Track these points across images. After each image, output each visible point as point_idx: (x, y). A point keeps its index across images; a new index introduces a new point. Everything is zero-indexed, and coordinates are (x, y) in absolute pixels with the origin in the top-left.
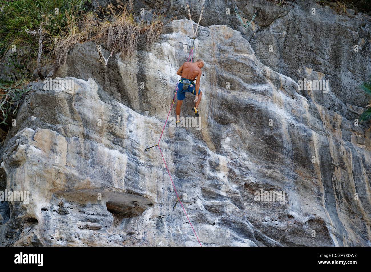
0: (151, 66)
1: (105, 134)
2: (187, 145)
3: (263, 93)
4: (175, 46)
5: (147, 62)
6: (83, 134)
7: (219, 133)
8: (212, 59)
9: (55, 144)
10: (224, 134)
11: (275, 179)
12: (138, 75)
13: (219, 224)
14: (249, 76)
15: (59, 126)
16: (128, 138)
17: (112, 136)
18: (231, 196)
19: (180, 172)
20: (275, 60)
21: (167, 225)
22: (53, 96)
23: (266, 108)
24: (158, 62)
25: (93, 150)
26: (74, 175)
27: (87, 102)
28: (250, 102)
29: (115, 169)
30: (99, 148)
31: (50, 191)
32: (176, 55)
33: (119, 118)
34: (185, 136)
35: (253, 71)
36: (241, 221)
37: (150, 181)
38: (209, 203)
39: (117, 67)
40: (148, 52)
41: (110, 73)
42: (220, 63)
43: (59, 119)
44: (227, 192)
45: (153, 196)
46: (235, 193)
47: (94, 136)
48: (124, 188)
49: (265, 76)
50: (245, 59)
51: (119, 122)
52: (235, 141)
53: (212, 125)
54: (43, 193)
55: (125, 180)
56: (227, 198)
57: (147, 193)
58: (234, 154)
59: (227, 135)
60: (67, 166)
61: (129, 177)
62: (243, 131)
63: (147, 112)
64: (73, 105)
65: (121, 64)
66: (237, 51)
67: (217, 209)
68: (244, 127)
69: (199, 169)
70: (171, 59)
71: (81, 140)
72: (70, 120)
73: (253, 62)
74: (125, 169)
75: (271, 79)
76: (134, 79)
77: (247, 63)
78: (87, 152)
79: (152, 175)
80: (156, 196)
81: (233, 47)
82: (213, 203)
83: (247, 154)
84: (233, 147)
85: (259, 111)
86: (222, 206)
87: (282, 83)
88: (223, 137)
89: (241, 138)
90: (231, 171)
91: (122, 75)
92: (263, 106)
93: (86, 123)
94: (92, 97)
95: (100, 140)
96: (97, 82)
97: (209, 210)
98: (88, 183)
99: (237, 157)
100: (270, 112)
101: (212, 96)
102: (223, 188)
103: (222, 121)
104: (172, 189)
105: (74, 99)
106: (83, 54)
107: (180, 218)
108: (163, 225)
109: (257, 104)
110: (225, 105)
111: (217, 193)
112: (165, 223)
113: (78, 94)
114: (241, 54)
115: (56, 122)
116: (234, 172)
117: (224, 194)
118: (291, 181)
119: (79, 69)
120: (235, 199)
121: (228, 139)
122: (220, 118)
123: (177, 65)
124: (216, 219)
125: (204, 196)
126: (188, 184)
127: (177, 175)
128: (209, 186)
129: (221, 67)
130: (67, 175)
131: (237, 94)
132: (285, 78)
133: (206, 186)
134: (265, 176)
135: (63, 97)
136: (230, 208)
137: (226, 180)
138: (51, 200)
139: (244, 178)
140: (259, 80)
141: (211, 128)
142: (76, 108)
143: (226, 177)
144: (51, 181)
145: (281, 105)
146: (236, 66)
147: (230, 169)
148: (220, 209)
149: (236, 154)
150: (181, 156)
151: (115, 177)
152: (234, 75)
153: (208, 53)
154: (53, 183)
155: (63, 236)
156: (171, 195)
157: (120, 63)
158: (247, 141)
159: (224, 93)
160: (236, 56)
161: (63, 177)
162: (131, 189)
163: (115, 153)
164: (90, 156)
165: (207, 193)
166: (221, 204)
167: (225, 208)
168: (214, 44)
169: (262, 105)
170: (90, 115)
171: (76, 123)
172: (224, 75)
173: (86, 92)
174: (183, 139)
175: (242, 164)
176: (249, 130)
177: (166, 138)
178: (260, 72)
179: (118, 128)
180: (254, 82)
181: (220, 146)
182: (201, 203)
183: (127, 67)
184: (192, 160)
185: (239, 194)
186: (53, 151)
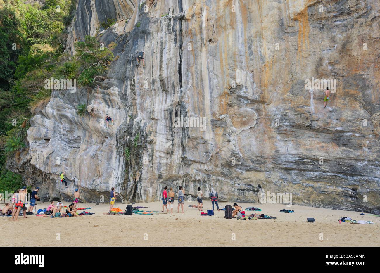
1: (42, 126)
3: (65, 111)
4: (50, 104)
5: (46, 109)
6: (38, 126)
8: (56, 106)
10: (61, 121)
11: (73, 128)
14: (62, 108)
15: (35, 126)
16: (46, 126)
18: (64, 134)
20: (68, 102)
21: (53, 142)
22: (33, 121)
24: (48, 109)
27: (38, 120)
28: (63, 114)
30: (41, 129)
31: (33, 139)
32: (51, 107)
33: (44, 121)
36: (64, 139)
37: (50, 134)
40: (46, 107)
41: (42, 113)
43: (35, 124)
45: (50, 137)
47: (40, 126)
48: (44, 136)
52: (64, 122)
57: (49, 136)
61: (46, 134)
62: (65, 120)
64: (36, 121)
66: (59, 103)
67: (61, 137)
69: (58, 129)
71: (38, 128)
74: (45, 132)
75: (67, 107)
76: (45, 114)
77: (62, 105)
78: (38, 130)
79: (50, 132)
83: (67, 124)
87: (69, 108)
93: (39, 124)
96: (40, 115)
99: (65, 125)
100: (67, 115)
101: (57, 114)
102: (62, 133)
103: (61, 119)
107: (55, 140)
110: (60, 115)
118: (76, 128)
119: (38, 113)
124: (60, 140)
125: (59, 135)
126: (56, 133)
127: (54, 132)
129: (58, 107)
130: (34, 136)
131: (61, 112)
132: (70, 106)
133: (59, 133)
134: (71, 128)
136: (63, 137)
137: (63, 131)
138: (33, 141)
140: (64, 108)
145: (69, 113)
146: (60, 106)
151: (42, 134)
152: (60, 108)
156: (53, 136)
157: (42, 111)
158: (66, 122)
159: (59, 113)
163: (44, 129)
169: (65, 114)
170: (39, 122)
171: (37, 124)
172: (58, 109)
175: (66, 127)
177: (53, 124)
178: (64, 106)
179: (44, 123)
181: (62, 123)
182: (59, 137)
183: (43, 111)
184: (56, 128)
185: (66, 133)
186: (33, 131)
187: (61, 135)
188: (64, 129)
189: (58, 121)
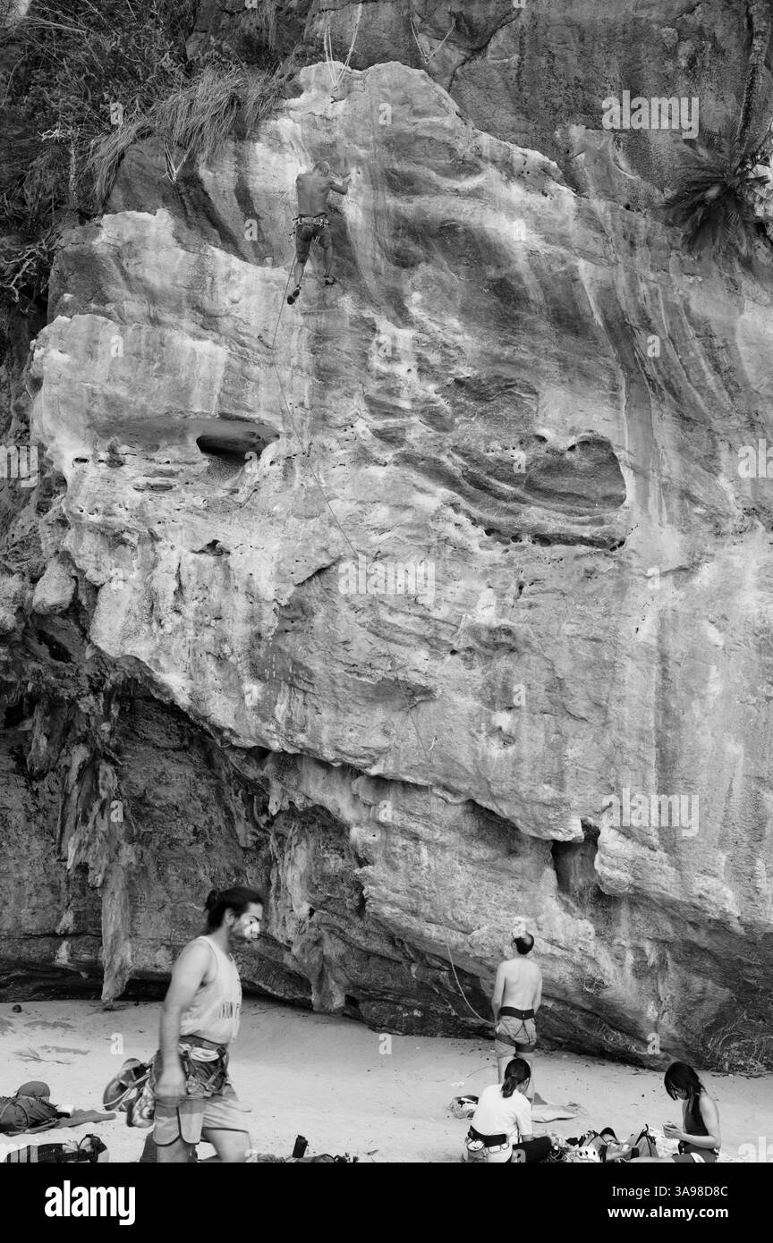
0: (260, 170)
1: (187, 312)
2: (340, 316)
3: (475, 194)
4: (301, 121)
5: (252, 162)
6: (149, 317)
7: (397, 286)
8: (371, 138)
9: (96, 342)
10: (406, 288)
11: (520, 365)
12: (237, 191)
13: (396, 464)
14: (445, 162)
15: (110, 307)
16: (227, 315)
17: (198, 315)
18: (420, 408)
19: (324, 370)
20: (506, 117)
21: (302, 472)
22: (90, 253)
23: (481, 224)
24: (274, 158)
25: (163, 345)
26: (117, 396)
27: (150, 256)
28: (448, 217)
29: (200, 376)
30: (174, 340)
31: (88, 427)
32: (304, 140)
33: (209, 279)
34: (336, 300)
35: (452, 151)
36: (434, 456)
37: (269, 393)
38: (379, 424)
39: (200, 182)
40: (255, 141)
41: (191, 194)
42: (387, 143)
43: (107, 294)
44: (413, 401)
45: (276, 421)
46: (428, 401)
47: (168, 318)
48: (214, 410)
49: (480, 156)
50: (433, 127)
51: (208, 287)
52: (432, 298)
53: (383, 272)
54: (76, 431)
55: (219, 396)
56: (413, 411)
57: (262, 415)
58: (433, 324)
59: (414, 289)
60: (109, 380)
61: (229, 389)
62: (444, 276)
63: (269, 260)
64: (124, 263)
65: (206, 174)
66: (416, 113)
67: (394, 434)
68: (446, 268)
69: (359, 360)
70: (297, 150)
71: (147, 327)
72: (128, 294)
73: (451, 132)
74: (220, 373)
75: (494, 162)
76: (232, 200)
77: (437, 136)
78: (151, 350)
79: (271, 380)
80: (281, 419)
81: (408, 106)
82: (386, 424)
83: (460, 320)
84: (429, 309)
85: (466, 231)
86: (402, 429)
87: (517, 167)
88: (405, 292)
89: (444, 290)
90: (420, 358)
91: (211, 195)
92: (474, 221)
93: (152, 297)
94: (159, 245)
95: (177, 324)
96: (174, 214)
97: (381, 438)
98: (144, 408)
99: (437, 328)
100: (488, 232)
101: (376, 214)
102: (404, 394)
103: (404, 262)
104: (307, 405)
105: (125, 254)
106: (139, 164)
107: (323, 458)
108: (293, 474)
109: (461, 218)
110: (404, 228)
111: (394, 404)
112: (298, 469)
113: (130, 243)
114: (425, 120)
115: (104, 300)
116: (426, 361)
117: (406, 405)
118: (551, 367)
119: (141, 194)
120: (431, 413)
121: (417, 296)
122: (397, 255)
123: (309, 158)
124: (389, 455)
125: (372, 412)
126: (337, 393)
127: (319, 376)
128: (379, 391)
129: (390, 151)
130: (106, 397)
131: (426, 203)
132: (525, 155)
133: (371, 393)
134: (497, 360)
135: (104, 252)
136: (417, 432)
137: (414, 376)
138: (95, 442)
139: (450, 369)
140: (468, 167)
141: (381, 278)
142: (131, 270)
143: (414, 371)
144: (84, 410)
145: (512, 215)
146: (418, 145)
147: (419, 355)
148: (400, 434)
149: (437, 323)
150: (325, 339)
151: (198, 391)
152: (418, 163)
153: (362, 127)
154: (88, 413)
155: (99, 505)
156: (305, 415)
157: (204, 173)
158: (458, 296)
159: (400, 204)
160: (415, 124)
161: (101, 400)
162: (227, 411)
163: (205, 346)
164: (156, 357)
165: (376, 407)
166: (399, 425)
167: (408, 431)
168: (372, 107)
169: (472, 220)
170: (155, 280)
171: (136, 297)
172: (397, 166)
173: (145, 238)
174: (332, 306)
175: (448, 341)
176: (457, 273)
177: (305, 305)
178: (468, 150)
179: (206, 298)
180: (459, 172)
181: (405, 309)
182: (364, 426)
183: (217, 178)
184: (347, 344)
185: (442, 403)
186: (91, 354)
187: (395, 411)
188: (434, 358)
189: (369, 280)
